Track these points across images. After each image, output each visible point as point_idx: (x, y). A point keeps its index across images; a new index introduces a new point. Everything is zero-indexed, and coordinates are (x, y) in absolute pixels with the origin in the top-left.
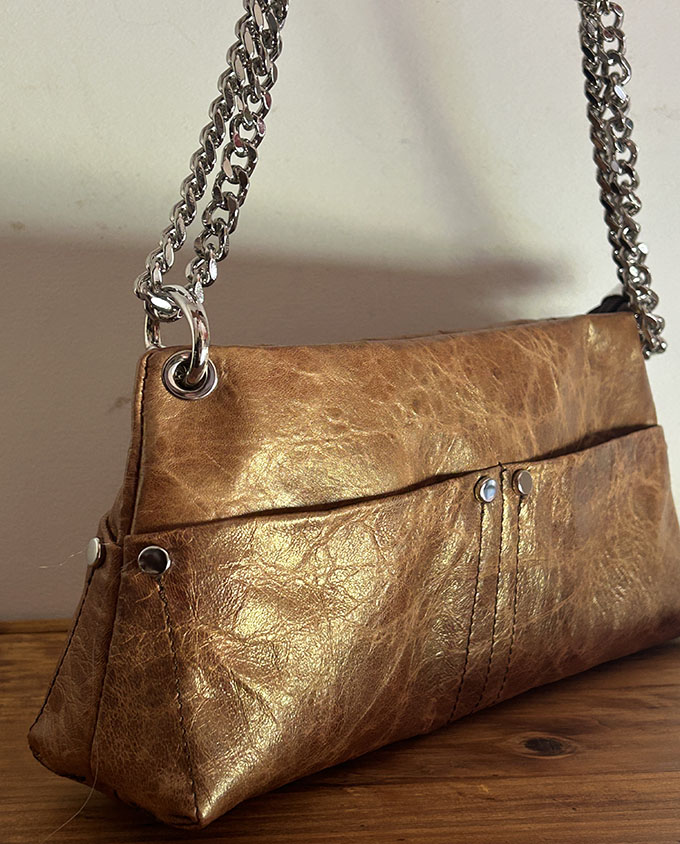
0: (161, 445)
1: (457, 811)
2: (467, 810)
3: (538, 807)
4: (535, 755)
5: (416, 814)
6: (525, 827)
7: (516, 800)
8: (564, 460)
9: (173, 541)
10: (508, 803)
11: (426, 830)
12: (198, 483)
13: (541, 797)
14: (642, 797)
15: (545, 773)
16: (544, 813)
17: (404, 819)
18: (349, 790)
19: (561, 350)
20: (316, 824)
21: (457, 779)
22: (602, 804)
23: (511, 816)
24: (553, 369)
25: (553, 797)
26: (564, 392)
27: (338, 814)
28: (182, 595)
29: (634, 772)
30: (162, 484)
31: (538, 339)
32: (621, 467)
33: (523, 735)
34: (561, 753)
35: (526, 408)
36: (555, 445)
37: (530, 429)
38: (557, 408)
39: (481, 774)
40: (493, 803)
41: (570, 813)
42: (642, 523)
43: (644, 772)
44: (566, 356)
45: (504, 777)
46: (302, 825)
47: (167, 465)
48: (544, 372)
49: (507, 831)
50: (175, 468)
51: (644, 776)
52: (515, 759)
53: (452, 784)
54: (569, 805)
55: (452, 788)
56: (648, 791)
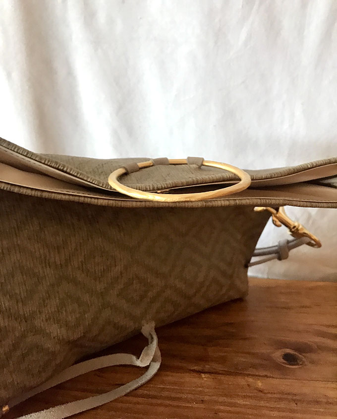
1: (245, 397)
2: (249, 397)
3: (280, 399)
4: (285, 364)
5: (227, 396)
6: (272, 413)
7: (272, 393)
11: (228, 408)
13: (282, 393)
14: (329, 400)
15: (288, 377)
16: (282, 405)
17: (221, 399)
18: (203, 375)
20: (183, 396)
21: (248, 375)
22: (309, 402)
23: (268, 405)
25: (288, 394)
27: (194, 391)
29: (328, 382)
33: (283, 350)
34: (298, 364)
39: (260, 373)
40: (261, 394)
41: (293, 406)
45: (270, 377)
52: (278, 367)
53: (246, 378)
54: (294, 400)
55: (246, 381)
56: (332, 396)
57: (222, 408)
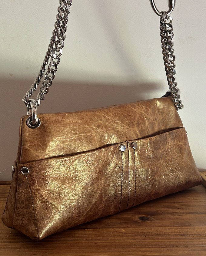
0: (26, 141)
1: (114, 236)
2: (116, 236)
3: (137, 235)
4: (141, 221)
5: (102, 237)
6: (130, 241)
7: (131, 233)
8: (148, 139)
9: (30, 166)
10: (128, 234)
11: (103, 241)
12: (36, 150)
13: (138, 233)
14: (166, 234)
15: (141, 226)
16: (137, 237)
17: (98, 238)
18: (87, 230)
19: (146, 108)
20: (75, 239)
21: (117, 227)
22: (154, 235)
23: (128, 238)
24: (144, 114)
25: (141, 233)
26: (149, 120)
27: (81, 236)
28: (32, 179)
29: (166, 227)
30: (27, 151)
31: (139, 106)
32: (170, 139)
33: (139, 215)
34: (148, 221)
35: (135, 125)
36: (147, 134)
37: (137, 131)
38: (146, 125)
39: (124, 226)
40: (124, 234)
41: (144, 237)
42: (178, 155)
43: (169, 227)
44: (148, 110)
45: (130, 227)
46: (71, 239)
47: (28, 146)
48: (141, 115)
49: (125, 242)
50: (30, 147)
51: (168, 228)
52: (135, 222)
53: (115, 229)
54: (144, 235)
55: (114, 230)
56: (168, 232)
57: (99, 241)
